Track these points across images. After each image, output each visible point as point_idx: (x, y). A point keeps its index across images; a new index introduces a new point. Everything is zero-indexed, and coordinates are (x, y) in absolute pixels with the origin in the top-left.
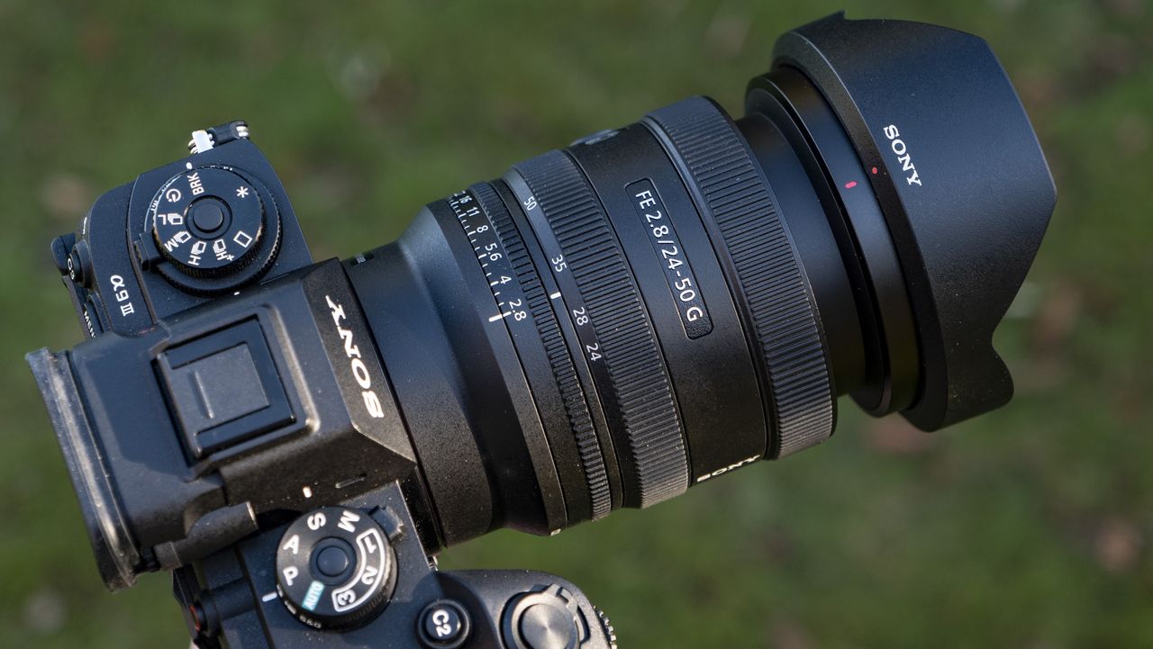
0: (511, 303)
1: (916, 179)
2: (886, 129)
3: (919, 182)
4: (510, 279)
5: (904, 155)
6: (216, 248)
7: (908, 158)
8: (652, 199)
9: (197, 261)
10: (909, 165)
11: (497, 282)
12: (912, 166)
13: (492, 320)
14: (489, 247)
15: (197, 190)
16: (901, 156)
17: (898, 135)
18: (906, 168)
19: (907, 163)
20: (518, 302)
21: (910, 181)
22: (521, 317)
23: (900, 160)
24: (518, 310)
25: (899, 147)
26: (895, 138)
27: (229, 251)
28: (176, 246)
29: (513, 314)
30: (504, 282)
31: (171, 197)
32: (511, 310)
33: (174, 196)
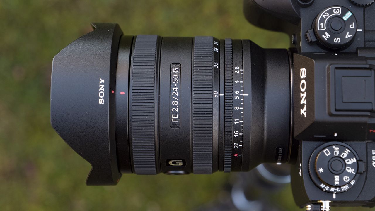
0: (238, 73)
1: (101, 81)
2: (103, 103)
3: (100, 79)
4: (235, 81)
5: (101, 91)
7: (100, 89)
9: (346, 151)
10: (101, 87)
11: (240, 82)
12: (100, 86)
14: (238, 97)
15: (337, 178)
16: (102, 91)
17: (100, 99)
18: (103, 86)
19: (102, 88)
20: (236, 72)
21: (103, 81)
22: (237, 68)
23: (103, 90)
24: (237, 70)
25: (102, 95)
26: (101, 98)
29: (239, 69)
30: (238, 81)
32: (239, 71)
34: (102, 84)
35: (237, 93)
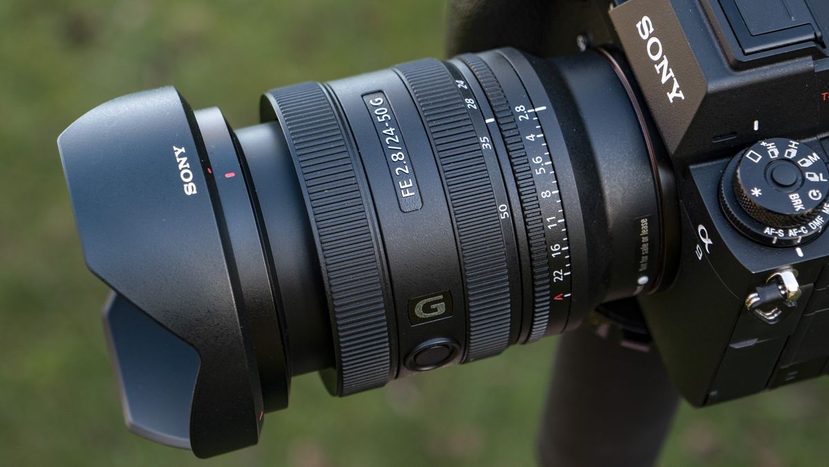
0: (527, 118)
1: (177, 151)
2: (195, 192)
3: (175, 148)
4: (527, 138)
5: (183, 169)
6: (777, 152)
7: (181, 166)
8: (402, 187)
9: (791, 144)
10: (180, 161)
11: (538, 136)
12: (178, 160)
13: (544, 108)
15: (795, 198)
16: (186, 168)
17: (185, 186)
18: (185, 159)
19: (183, 163)
20: (522, 118)
21: (183, 150)
22: (519, 108)
23: (188, 165)
24: (522, 113)
25: (187, 175)
26: (188, 183)
27: (765, 149)
28: (809, 157)
29: (526, 110)
30: (532, 136)
31: (817, 193)
32: (527, 113)
33: (815, 194)
34: (181, 155)
35: (538, 162)
